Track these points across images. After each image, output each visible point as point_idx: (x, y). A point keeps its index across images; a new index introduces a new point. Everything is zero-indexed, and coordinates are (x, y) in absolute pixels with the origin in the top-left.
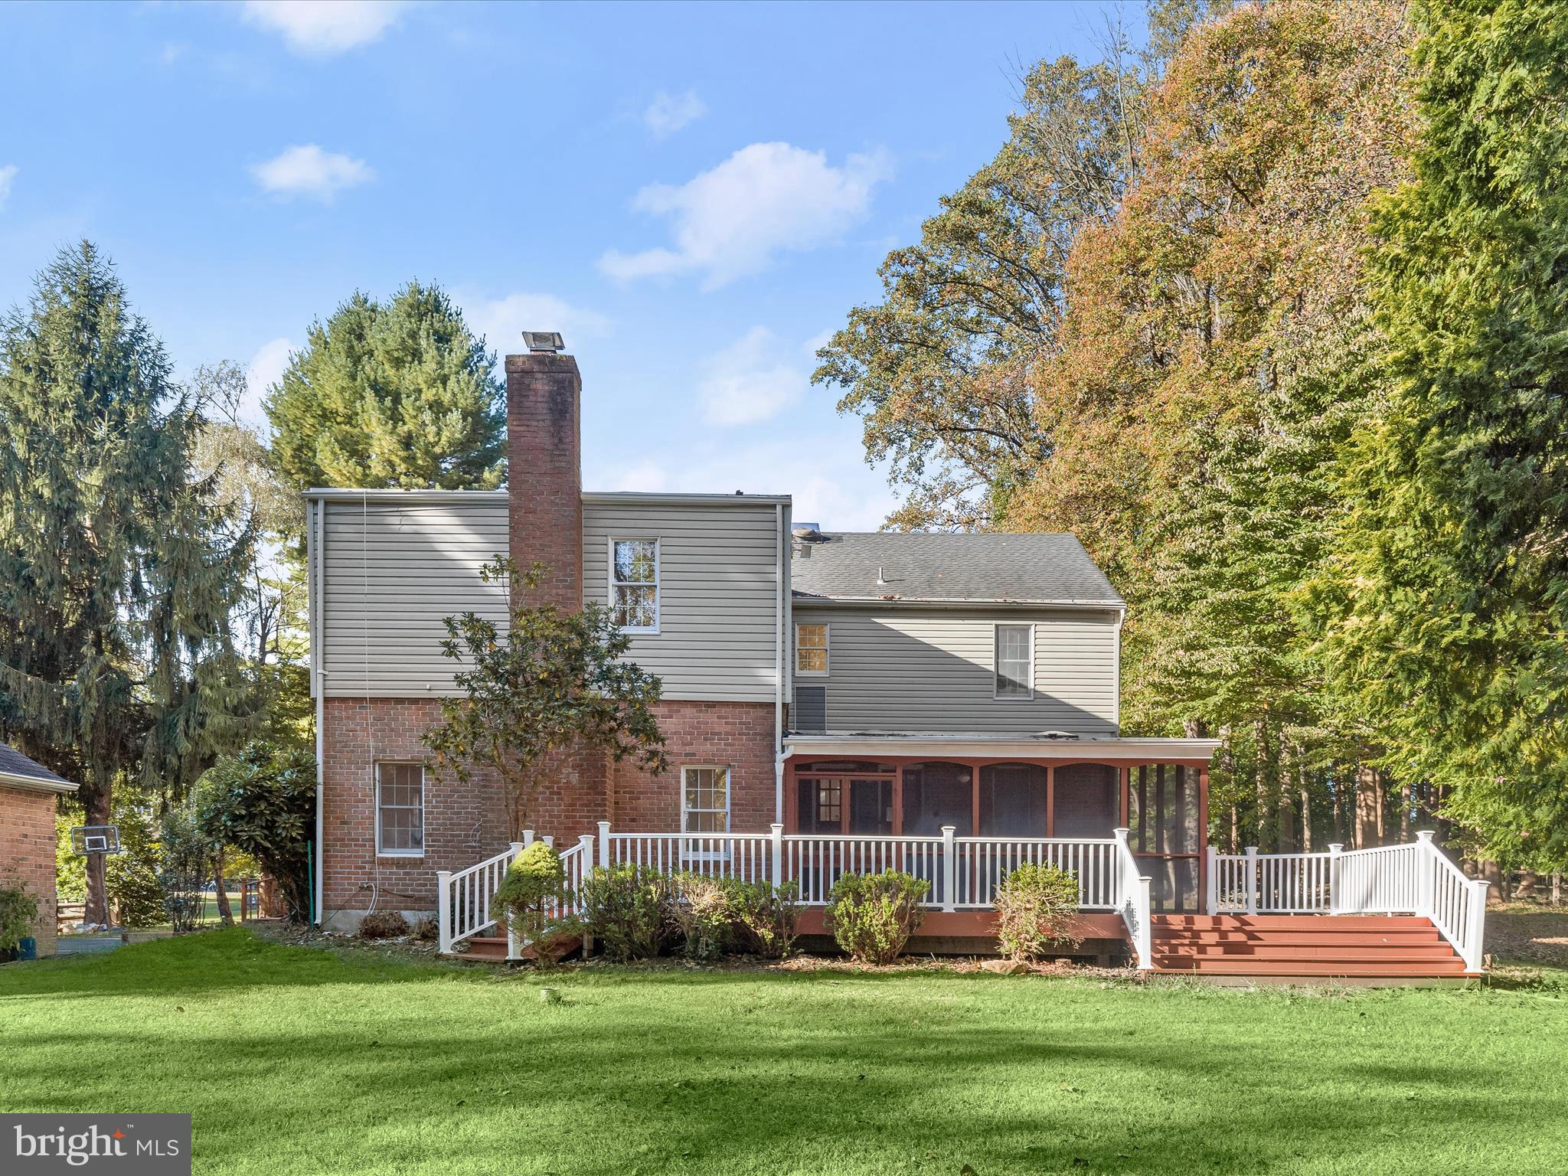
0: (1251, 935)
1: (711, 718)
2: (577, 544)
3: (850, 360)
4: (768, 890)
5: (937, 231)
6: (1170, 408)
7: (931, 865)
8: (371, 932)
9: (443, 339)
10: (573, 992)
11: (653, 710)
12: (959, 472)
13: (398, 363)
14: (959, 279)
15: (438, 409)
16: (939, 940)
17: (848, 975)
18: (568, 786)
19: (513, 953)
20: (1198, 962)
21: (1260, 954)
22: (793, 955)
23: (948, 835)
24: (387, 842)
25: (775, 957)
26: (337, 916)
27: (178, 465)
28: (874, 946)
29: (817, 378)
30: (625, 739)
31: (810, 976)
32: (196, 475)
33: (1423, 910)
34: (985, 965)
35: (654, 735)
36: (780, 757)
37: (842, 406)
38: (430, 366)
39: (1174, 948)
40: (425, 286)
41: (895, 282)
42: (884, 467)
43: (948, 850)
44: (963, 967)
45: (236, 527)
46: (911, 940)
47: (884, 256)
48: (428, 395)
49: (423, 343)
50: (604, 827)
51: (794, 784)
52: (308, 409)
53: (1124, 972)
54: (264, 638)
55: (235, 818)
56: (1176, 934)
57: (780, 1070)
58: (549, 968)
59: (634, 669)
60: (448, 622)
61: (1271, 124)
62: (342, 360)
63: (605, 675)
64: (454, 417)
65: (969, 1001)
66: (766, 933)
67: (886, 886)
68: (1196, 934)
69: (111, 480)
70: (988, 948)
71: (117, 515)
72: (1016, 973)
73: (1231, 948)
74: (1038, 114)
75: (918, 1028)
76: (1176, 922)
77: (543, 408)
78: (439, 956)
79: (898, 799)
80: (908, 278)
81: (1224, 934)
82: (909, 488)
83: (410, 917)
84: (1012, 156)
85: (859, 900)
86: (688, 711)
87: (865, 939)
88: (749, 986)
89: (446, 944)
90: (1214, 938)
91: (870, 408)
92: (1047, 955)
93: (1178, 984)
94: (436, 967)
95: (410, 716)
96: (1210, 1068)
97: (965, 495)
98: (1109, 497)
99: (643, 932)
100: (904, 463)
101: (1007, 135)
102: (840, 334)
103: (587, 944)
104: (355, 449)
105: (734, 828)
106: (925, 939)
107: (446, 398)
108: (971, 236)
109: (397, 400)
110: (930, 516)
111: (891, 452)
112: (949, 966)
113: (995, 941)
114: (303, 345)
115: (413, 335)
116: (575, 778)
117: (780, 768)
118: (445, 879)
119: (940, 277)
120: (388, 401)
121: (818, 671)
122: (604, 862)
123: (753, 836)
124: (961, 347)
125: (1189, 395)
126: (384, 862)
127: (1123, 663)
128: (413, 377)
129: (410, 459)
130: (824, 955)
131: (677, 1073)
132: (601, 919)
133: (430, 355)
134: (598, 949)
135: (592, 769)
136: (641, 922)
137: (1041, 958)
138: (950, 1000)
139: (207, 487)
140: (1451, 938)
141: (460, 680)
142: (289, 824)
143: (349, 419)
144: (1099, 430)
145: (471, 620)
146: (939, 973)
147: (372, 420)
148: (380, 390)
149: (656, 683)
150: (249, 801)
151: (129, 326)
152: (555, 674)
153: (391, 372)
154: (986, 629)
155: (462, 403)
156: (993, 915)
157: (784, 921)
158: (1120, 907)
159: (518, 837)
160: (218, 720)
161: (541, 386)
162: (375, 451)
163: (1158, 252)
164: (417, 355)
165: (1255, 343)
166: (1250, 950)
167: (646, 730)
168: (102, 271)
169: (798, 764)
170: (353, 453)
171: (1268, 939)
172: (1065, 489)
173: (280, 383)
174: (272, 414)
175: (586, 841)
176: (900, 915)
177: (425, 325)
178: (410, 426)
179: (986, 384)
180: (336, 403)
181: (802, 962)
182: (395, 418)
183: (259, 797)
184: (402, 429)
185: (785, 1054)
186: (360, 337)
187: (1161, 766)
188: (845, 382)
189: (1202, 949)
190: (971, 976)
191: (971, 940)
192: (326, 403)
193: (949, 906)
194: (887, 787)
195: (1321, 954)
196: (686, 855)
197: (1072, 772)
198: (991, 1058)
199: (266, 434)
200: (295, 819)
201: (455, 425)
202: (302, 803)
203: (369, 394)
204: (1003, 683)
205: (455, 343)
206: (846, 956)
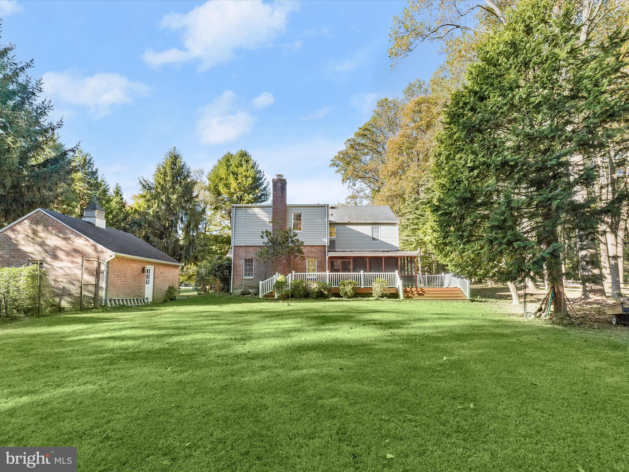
0: (424, 292)
1: (313, 249)
2: (286, 215)
3: (338, 162)
4: (326, 284)
5: (358, 135)
6: (409, 178)
7: (358, 279)
8: (243, 294)
9: (247, 161)
10: (291, 304)
11: (301, 248)
12: (364, 186)
13: (237, 167)
14: (363, 145)
15: (246, 177)
16: (361, 294)
17: (343, 301)
18: (284, 263)
19: (276, 298)
20: (412, 298)
21: (425, 295)
22: (331, 297)
23: (362, 273)
24: (246, 275)
25: (328, 298)
26: (235, 291)
27: (191, 192)
28: (347, 295)
29: (331, 166)
30: (297, 254)
31: (335, 301)
32: (194, 194)
33: (459, 287)
34: (370, 298)
35: (302, 253)
36: (327, 257)
37: (336, 172)
38: (244, 168)
39: (408, 295)
40: (243, 150)
41: (348, 146)
42: (346, 185)
43: (362, 276)
44: (365, 299)
45: (202, 205)
46: (355, 294)
47: (346, 140)
48: (244, 174)
49: (243, 163)
50: (293, 272)
51: (330, 262)
52: (217, 177)
53: (398, 299)
54: (205, 228)
55: (216, 271)
56: (408, 292)
57: (334, 314)
58: (284, 300)
59: (298, 240)
60: (262, 232)
61: (428, 119)
62: (225, 167)
63: (293, 242)
64: (250, 179)
65: (366, 305)
66: (326, 293)
67: (350, 283)
68: (412, 292)
69: (179, 197)
70: (370, 295)
71: (179, 204)
72: (376, 300)
73: (419, 294)
74: (380, 110)
75: (356, 309)
76: (408, 289)
77: (279, 189)
78: (260, 298)
79: (352, 265)
80: (351, 144)
81: (418, 292)
82: (352, 190)
83: (251, 291)
84: (374, 119)
85: (344, 286)
86: (308, 247)
87: (346, 294)
88: (324, 303)
89: (261, 296)
90: (416, 292)
91: (343, 172)
92: (383, 296)
93: (408, 301)
94: (260, 300)
95: (251, 249)
96: (406, 314)
97: (366, 192)
98: (397, 196)
99: (302, 292)
100: (351, 184)
101: (373, 114)
102: (336, 156)
103: (290, 296)
104: (227, 186)
105: (318, 271)
106: (358, 294)
107: (248, 175)
108: (365, 135)
109: (237, 175)
110: (357, 197)
111: (348, 181)
112: (363, 299)
113: (372, 294)
114: (216, 163)
115: (241, 161)
116: (285, 261)
117: (327, 259)
118: (261, 283)
119: (359, 144)
120: (235, 176)
121: (334, 237)
122: (293, 279)
123: (323, 273)
124: (363, 158)
125: (413, 175)
126: (245, 279)
127: (399, 235)
128: (241, 170)
129: (240, 188)
130: (338, 297)
131: (316, 315)
132: (293, 290)
133: (245, 166)
134: (292, 296)
135: (289, 260)
136: (302, 291)
137: (381, 297)
138: (362, 305)
139: (197, 196)
140: (464, 292)
141: (264, 243)
142: (226, 272)
143: (226, 179)
144: (395, 181)
145: (267, 231)
146: (360, 300)
147: (231, 179)
148: (233, 173)
149: (303, 243)
150: (219, 267)
151: (182, 164)
152: (283, 242)
153: (236, 169)
154: (370, 227)
155: (251, 175)
156: (371, 288)
157: (329, 290)
158: (397, 287)
159: (275, 274)
160: (199, 248)
161: (279, 185)
162: (232, 186)
163: (405, 145)
164: (241, 165)
165: (427, 163)
166: (423, 295)
167: (301, 252)
168: (177, 153)
169: (331, 258)
170: (227, 187)
171: (427, 293)
172: (387, 194)
173: (210, 171)
174: (209, 178)
175: (290, 275)
176: (353, 288)
177: (243, 159)
178: (240, 181)
179: (369, 167)
180: (223, 176)
181: (333, 298)
182: (237, 179)
183: (220, 266)
184: (238, 182)
185: (333, 312)
186: (229, 161)
187: (407, 257)
188: (337, 166)
189: (413, 295)
190: (367, 300)
191: (367, 294)
192: (221, 176)
193: (362, 287)
194: (349, 262)
195: (438, 295)
196: (307, 277)
197: (388, 258)
198: (369, 312)
199: (208, 183)
200: (228, 271)
201: (250, 180)
202: (229, 268)
203: (231, 175)
204: (373, 239)
205: (250, 162)
206: (342, 297)
